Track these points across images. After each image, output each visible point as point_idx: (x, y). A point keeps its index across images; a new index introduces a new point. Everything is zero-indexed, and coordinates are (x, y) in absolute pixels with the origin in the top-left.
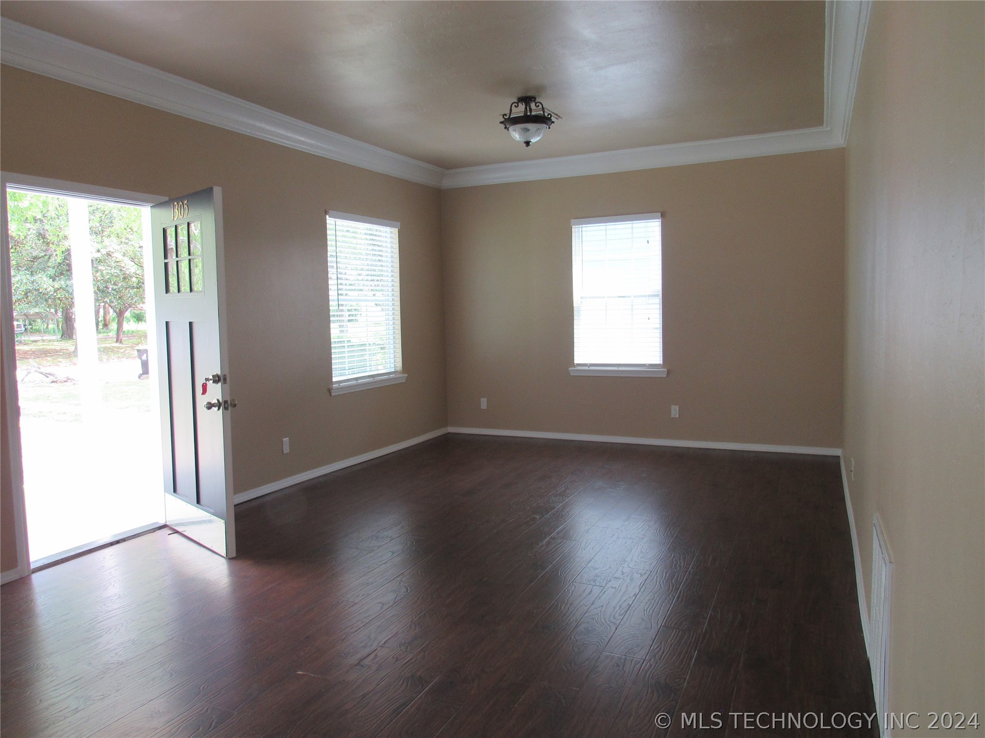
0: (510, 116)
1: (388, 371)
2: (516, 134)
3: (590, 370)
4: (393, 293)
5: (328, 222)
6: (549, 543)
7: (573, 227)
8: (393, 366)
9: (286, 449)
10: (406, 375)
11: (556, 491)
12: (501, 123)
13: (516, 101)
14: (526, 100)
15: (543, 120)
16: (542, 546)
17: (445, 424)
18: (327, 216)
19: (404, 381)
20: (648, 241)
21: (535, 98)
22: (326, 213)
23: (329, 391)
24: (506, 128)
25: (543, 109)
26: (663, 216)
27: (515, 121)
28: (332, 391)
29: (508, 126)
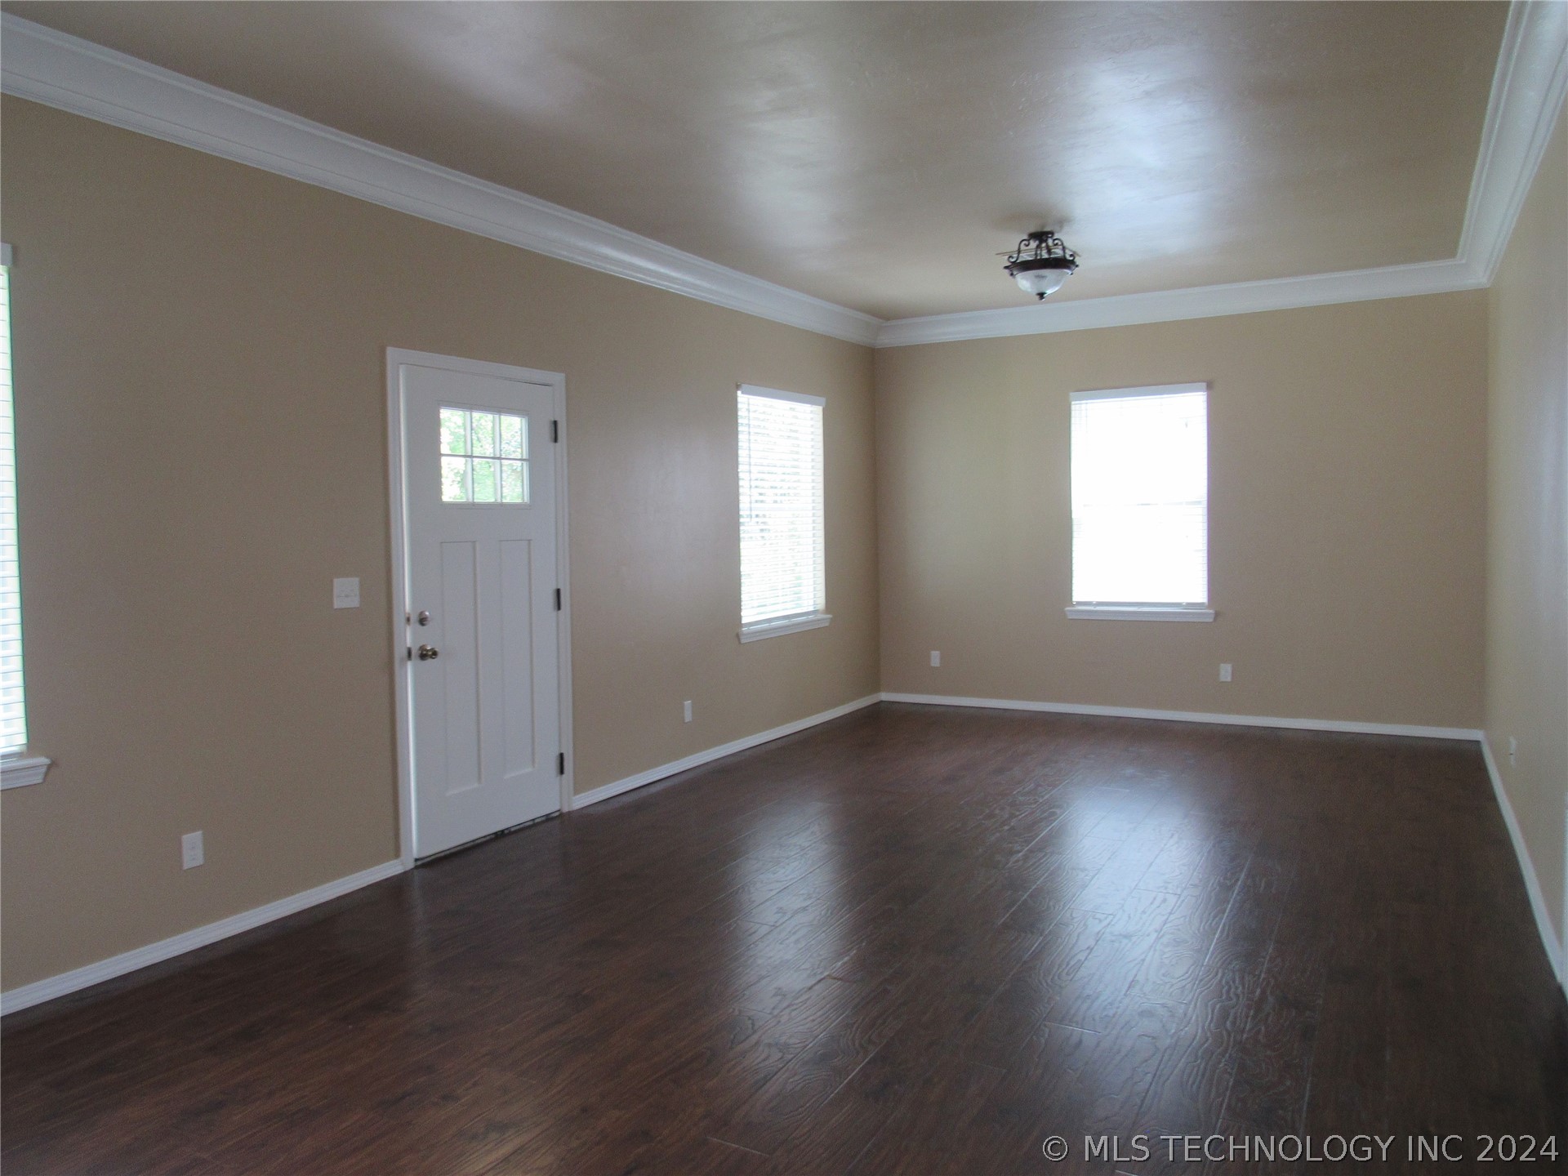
0: (1017, 260)
1: (805, 610)
2: (1025, 282)
3: (1096, 612)
4: (813, 498)
5: (739, 399)
6: (1026, 858)
7: (1073, 403)
8: (811, 602)
9: (688, 717)
10: (830, 616)
11: (1024, 789)
12: (1006, 267)
13: (1026, 237)
14: (1041, 236)
15: (1063, 263)
16: (1017, 861)
17: (876, 688)
18: (739, 393)
19: (827, 624)
20: (1187, 425)
21: (1052, 233)
22: (738, 387)
23: (738, 636)
24: (1012, 274)
25: (1064, 249)
26: (1210, 387)
27: (1026, 266)
28: (742, 637)
29: (1015, 273)
